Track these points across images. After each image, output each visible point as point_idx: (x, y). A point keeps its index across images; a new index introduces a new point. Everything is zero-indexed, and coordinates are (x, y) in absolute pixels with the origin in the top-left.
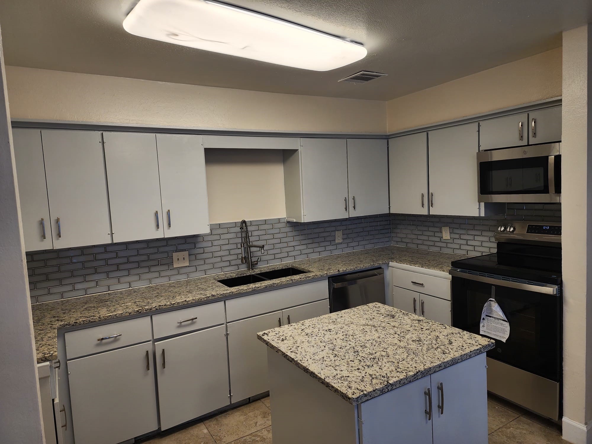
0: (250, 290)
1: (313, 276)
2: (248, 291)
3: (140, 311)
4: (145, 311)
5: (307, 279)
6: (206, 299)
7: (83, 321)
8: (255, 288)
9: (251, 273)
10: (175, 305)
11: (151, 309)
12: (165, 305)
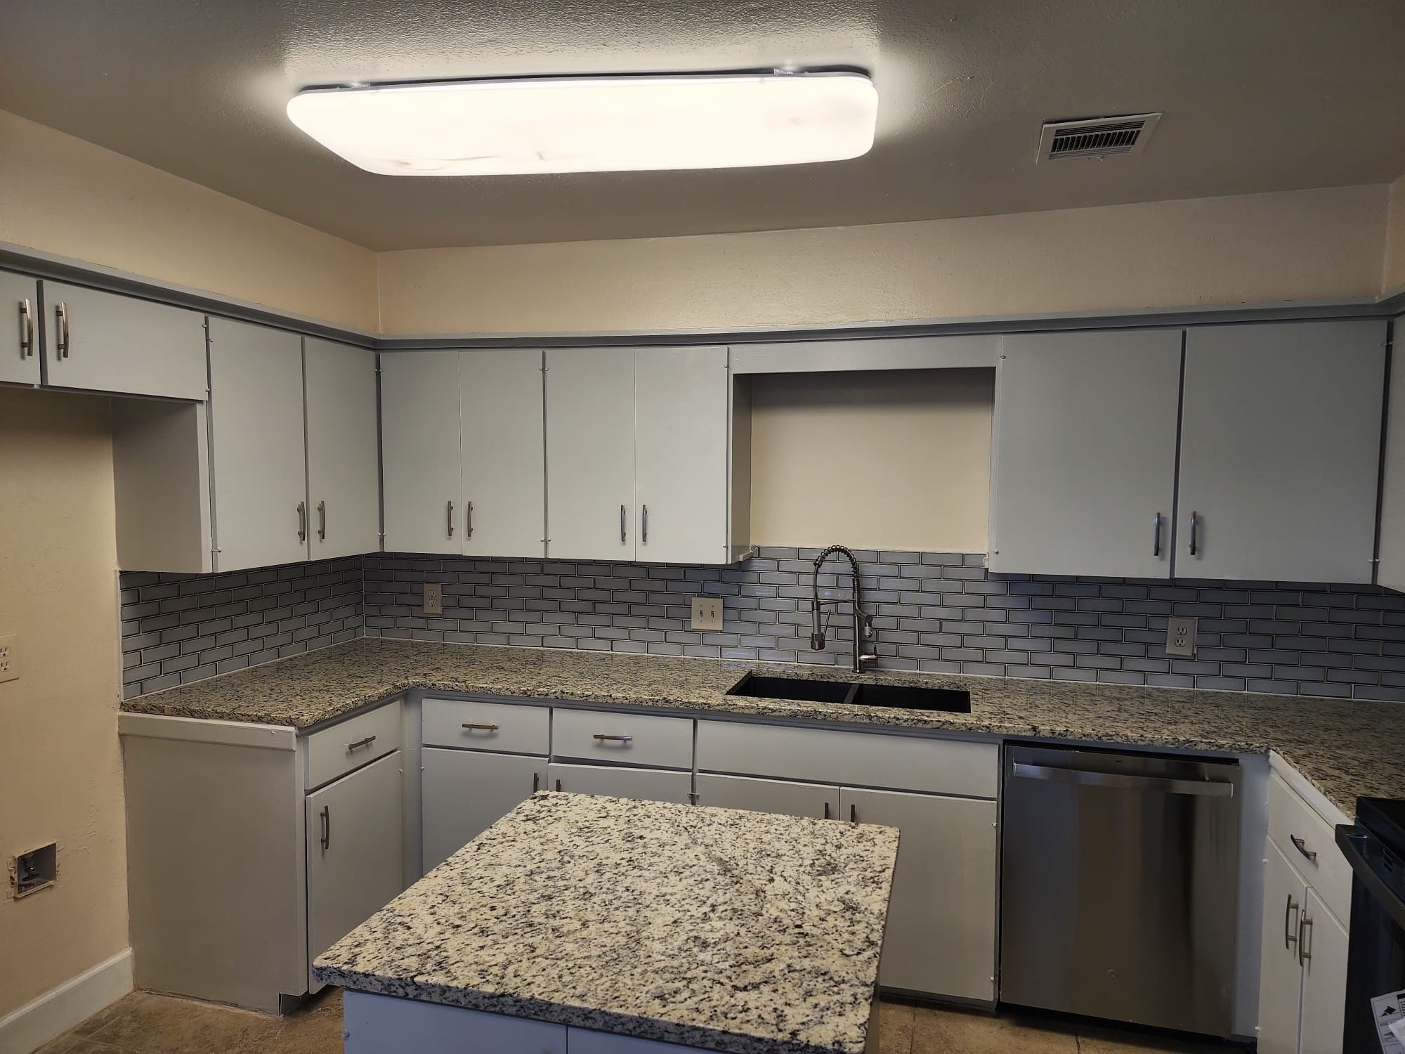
0: (753, 711)
1: (940, 724)
2: (747, 711)
3: (529, 693)
4: (536, 696)
5: (920, 725)
6: (650, 703)
7: (445, 685)
8: (765, 711)
9: (850, 679)
10: (590, 700)
11: (547, 695)
12: (572, 694)
